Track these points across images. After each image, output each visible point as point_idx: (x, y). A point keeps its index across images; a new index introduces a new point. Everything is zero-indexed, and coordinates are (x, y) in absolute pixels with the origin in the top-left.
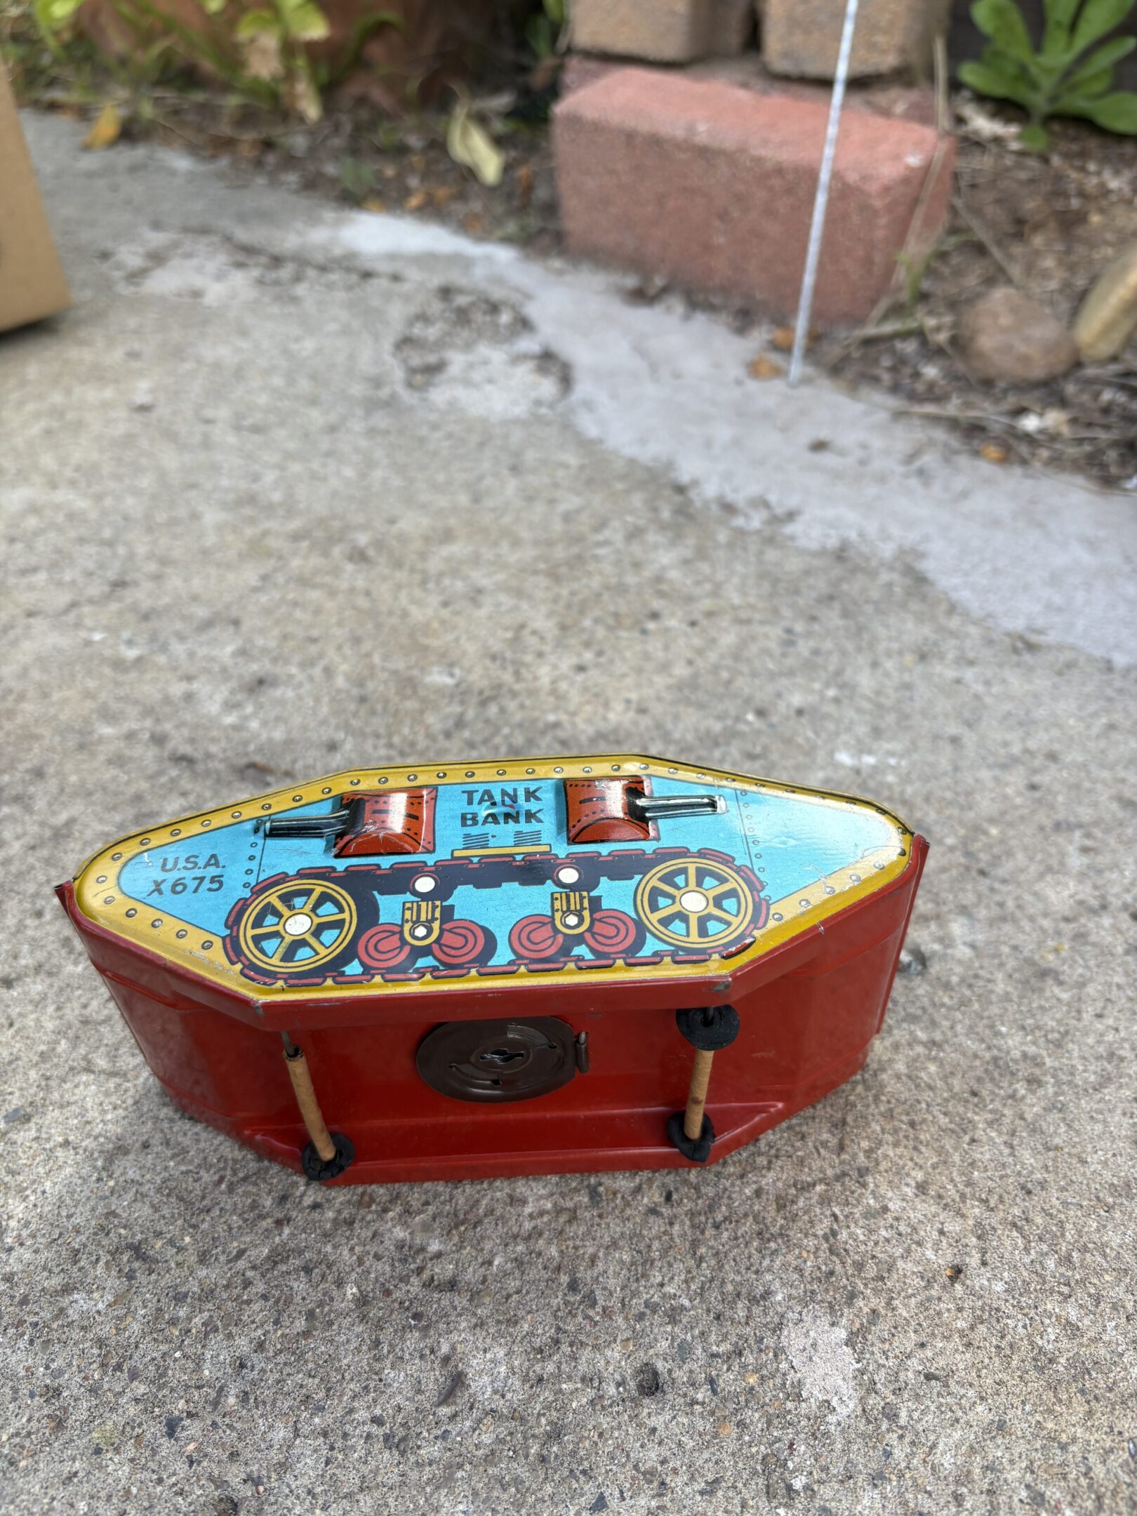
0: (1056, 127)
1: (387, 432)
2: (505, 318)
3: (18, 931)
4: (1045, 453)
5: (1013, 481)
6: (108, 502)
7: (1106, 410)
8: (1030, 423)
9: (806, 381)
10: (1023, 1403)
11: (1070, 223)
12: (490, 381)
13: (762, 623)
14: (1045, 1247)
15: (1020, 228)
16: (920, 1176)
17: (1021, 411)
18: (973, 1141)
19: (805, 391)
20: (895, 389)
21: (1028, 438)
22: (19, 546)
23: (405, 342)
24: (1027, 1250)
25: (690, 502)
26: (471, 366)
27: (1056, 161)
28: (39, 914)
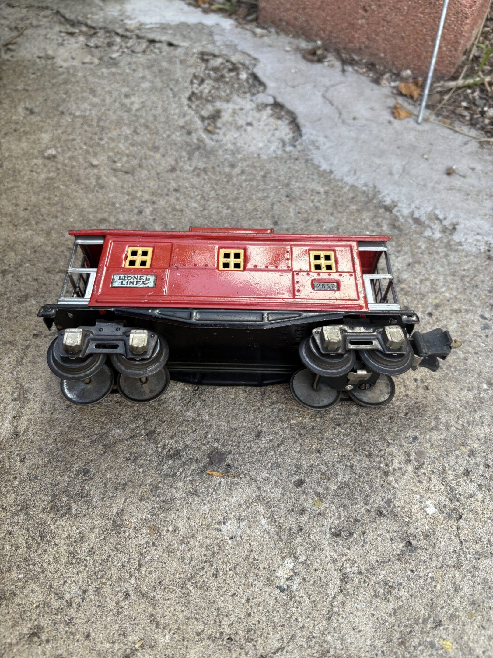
1: (205, 170)
2: (244, 76)
3: (119, 613)
6: (54, 235)
9: (426, 120)
12: (249, 124)
13: (467, 311)
19: (426, 127)
20: (473, 124)
22: (9, 276)
23: (192, 97)
25: (396, 219)
26: (234, 113)
28: (127, 595)
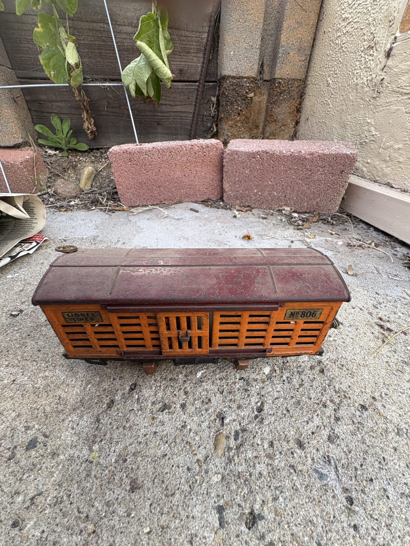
0: (70, 151)
4: (76, 207)
5: (69, 213)
7: (89, 198)
8: (72, 203)
10: (27, 404)
11: (75, 167)
14: (42, 361)
15: (65, 170)
16: (7, 363)
17: (71, 201)
18: (26, 346)
21: (73, 206)
24: (37, 365)
27: (70, 157)
